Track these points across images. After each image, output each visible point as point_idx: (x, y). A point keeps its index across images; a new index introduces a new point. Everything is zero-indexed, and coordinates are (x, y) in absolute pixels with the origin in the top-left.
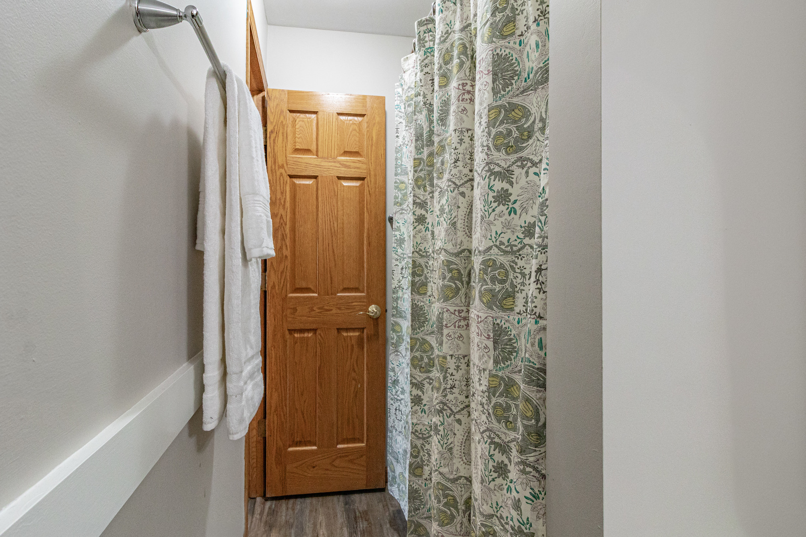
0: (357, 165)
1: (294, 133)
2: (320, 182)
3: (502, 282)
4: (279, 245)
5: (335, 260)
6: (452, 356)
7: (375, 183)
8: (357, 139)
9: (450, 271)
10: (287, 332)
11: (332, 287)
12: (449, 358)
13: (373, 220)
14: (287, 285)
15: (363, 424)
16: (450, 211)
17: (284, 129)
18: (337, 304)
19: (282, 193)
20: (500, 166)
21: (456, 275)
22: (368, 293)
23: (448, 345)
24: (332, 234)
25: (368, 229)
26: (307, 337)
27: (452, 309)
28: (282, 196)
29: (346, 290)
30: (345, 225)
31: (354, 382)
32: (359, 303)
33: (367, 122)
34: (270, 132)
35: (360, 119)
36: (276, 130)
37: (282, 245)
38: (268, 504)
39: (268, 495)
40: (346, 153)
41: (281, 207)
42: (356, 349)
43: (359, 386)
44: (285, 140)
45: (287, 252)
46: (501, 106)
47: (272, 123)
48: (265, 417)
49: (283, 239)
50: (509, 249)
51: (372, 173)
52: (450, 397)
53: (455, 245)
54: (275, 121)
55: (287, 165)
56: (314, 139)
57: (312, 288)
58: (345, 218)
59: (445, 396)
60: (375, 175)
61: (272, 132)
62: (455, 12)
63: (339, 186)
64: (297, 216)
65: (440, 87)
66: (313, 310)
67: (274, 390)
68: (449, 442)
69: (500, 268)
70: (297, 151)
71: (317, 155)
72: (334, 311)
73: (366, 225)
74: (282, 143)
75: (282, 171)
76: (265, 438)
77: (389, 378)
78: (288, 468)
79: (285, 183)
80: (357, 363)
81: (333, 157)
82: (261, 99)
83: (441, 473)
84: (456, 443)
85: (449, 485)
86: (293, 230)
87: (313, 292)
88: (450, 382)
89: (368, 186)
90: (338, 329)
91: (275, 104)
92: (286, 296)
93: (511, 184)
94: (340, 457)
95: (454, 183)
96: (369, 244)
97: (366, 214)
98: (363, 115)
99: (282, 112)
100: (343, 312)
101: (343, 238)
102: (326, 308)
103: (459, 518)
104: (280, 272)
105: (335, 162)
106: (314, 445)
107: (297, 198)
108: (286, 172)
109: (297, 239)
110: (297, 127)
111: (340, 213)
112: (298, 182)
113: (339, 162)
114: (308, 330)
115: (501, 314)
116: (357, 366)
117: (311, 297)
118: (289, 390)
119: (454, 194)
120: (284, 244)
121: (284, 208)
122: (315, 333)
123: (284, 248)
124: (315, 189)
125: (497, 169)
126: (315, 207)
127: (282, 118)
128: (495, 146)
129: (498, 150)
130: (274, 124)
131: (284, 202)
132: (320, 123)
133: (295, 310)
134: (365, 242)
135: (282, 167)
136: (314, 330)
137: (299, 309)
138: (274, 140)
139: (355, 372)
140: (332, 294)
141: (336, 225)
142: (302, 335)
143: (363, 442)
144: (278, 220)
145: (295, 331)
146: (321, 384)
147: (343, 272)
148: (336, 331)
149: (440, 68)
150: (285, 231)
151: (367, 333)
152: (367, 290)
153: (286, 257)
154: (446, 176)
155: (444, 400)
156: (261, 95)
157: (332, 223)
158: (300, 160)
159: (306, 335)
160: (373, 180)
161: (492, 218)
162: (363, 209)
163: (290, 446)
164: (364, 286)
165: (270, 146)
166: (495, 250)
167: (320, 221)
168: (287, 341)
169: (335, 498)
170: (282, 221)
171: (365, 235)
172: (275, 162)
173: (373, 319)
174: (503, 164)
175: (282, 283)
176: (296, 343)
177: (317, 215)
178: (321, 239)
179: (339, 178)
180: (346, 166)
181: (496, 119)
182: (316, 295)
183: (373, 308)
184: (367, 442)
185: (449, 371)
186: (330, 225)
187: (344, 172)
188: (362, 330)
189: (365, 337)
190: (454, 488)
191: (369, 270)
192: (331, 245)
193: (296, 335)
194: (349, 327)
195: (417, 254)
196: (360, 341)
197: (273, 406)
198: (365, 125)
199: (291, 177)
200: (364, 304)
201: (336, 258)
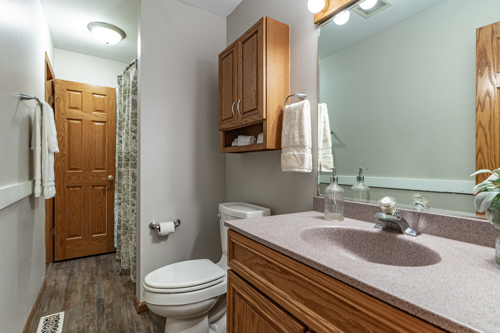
0: (102, 116)
1: (70, 100)
2: (83, 123)
3: (134, 161)
4: (62, 149)
5: (91, 156)
6: (126, 184)
7: (111, 124)
8: (102, 105)
9: (126, 158)
10: (66, 188)
11: (89, 168)
12: (125, 185)
13: (110, 140)
14: (66, 167)
15: (105, 226)
16: (125, 140)
17: (64, 98)
18: (92, 175)
19: (63, 126)
20: (133, 129)
21: (127, 160)
22: (108, 171)
23: (125, 181)
24: (89, 145)
25: (108, 143)
26: (77, 190)
27: (126, 170)
28: (63, 127)
29: (96, 169)
30: (96, 142)
31: (101, 208)
32: (103, 175)
33: (107, 99)
34: (56, 99)
35: (104, 97)
36: (60, 97)
37: (63, 149)
38: (56, 264)
39: (55, 260)
40: (96, 111)
41: (63, 132)
42: (102, 194)
43: (103, 210)
44: (65, 102)
45: (66, 152)
46: (134, 113)
47: (57, 94)
48: (54, 227)
49: (64, 146)
50: (135, 152)
51: (110, 120)
52: (125, 197)
53: (127, 151)
54: (59, 93)
55: (66, 113)
56: (80, 104)
57: (79, 168)
58: (96, 138)
59: (124, 197)
60: (111, 121)
61: (57, 98)
62: (127, 78)
63: (93, 125)
64: (71, 136)
65: (123, 100)
66: (79, 178)
67: (59, 213)
68: (125, 210)
69: (134, 157)
70: (71, 108)
71: (82, 110)
72: (90, 178)
73: (107, 142)
74: (63, 104)
75: (63, 116)
76: (54, 236)
77: (115, 202)
78: (67, 247)
79: (65, 122)
80: (102, 200)
81: (90, 112)
82: (51, 82)
83: (123, 220)
84: (127, 210)
85: (125, 223)
86: (69, 143)
87: (80, 170)
88: (126, 192)
89: (108, 126)
90: (93, 186)
91: (59, 86)
92: (65, 172)
93: (136, 134)
94: (94, 240)
95: (127, 132)
96: (108, 150)
97: (107, 137)
98: (105, 95)
99: (63, 90)
100: (95, 178)
101: (95, 147)
102: (86, 177)
103: (128, 233)
104: (62, 162)
105: (91, 114)
106: (81, 236)
107: (72, 128)
108: (65, 117)
109: (71, 146)
110: (71, 97)
111: (94, 136)
112: (72, 121)
113: (93, 114)
114: (77, 187)
115: (134, 169)
116: (103, 201)
117: (79, 172)
118: (67, 213)
119: (126, 135)
120: (64, 148)
121: (64, 133)
122: (81, 188)
123: (64, 150)
124: (81, 125)
125: (133, 130)
126: (81, 133)
127: (63, 93)
128: (132, 124)
129: (133, 125)
130: (58, 95)
131: (64, 130)
132: (83, 97)
133: (70, 178)
134: (106, 149)
135: (63, 114)
136: (81, 187)
137: (72, 177)
138: (59, 102)
139: (101, 204)
140: (89, 171)
141: (91, 141)
142: (74, 189)
143: (105, 233)
144: (60, 138)
145: (70, 187)
146: (84, 210)
147: (95, 162)
148: (91, 187)
149: (123, 94)
150: (65, 143)
151: (107, 187)
152: (107, 169)
153: (65, 154)
154: (125, 129)
155: (124, 198)
156: (51, 80)
157: (89, 140)
158: (73, 112)
159: (76, 189)
160: (110, 123)
161: (132, 143)
162: (105, 135)
163: (68, 238)
164: (105, 167)
165: (57, 105)
166: (132, 152)
167: (83, 140)
168: (66, 192)
169: (91, 258)
170: (63, 138)
171: (106, 146)
172: (59, 112)
173: (110, 181)
174: (134, 129)
175: (63, 166)
176: (71, 192)
177: (82, 136)
178: (84, 147)
179: (93, 121)
180: (96, 116)
181: (133, 116)
182: (81, 171)
183: (110, 177)
184: (107, 233)
185: (125, 189)
186: (89, 141)
187: (95, 119)
188: (104, 186)
189: (106, 189)
190: (127, 224)
191: (108, 161)
192: (89, 149)
193: (71, 189)
194: (99, 185)
195: (120, 154)
196: (104, 191)
197: (59, 221)
198: (106, 100)
199: (68, 119)
200: (105, 175)
201: (92, 155)
